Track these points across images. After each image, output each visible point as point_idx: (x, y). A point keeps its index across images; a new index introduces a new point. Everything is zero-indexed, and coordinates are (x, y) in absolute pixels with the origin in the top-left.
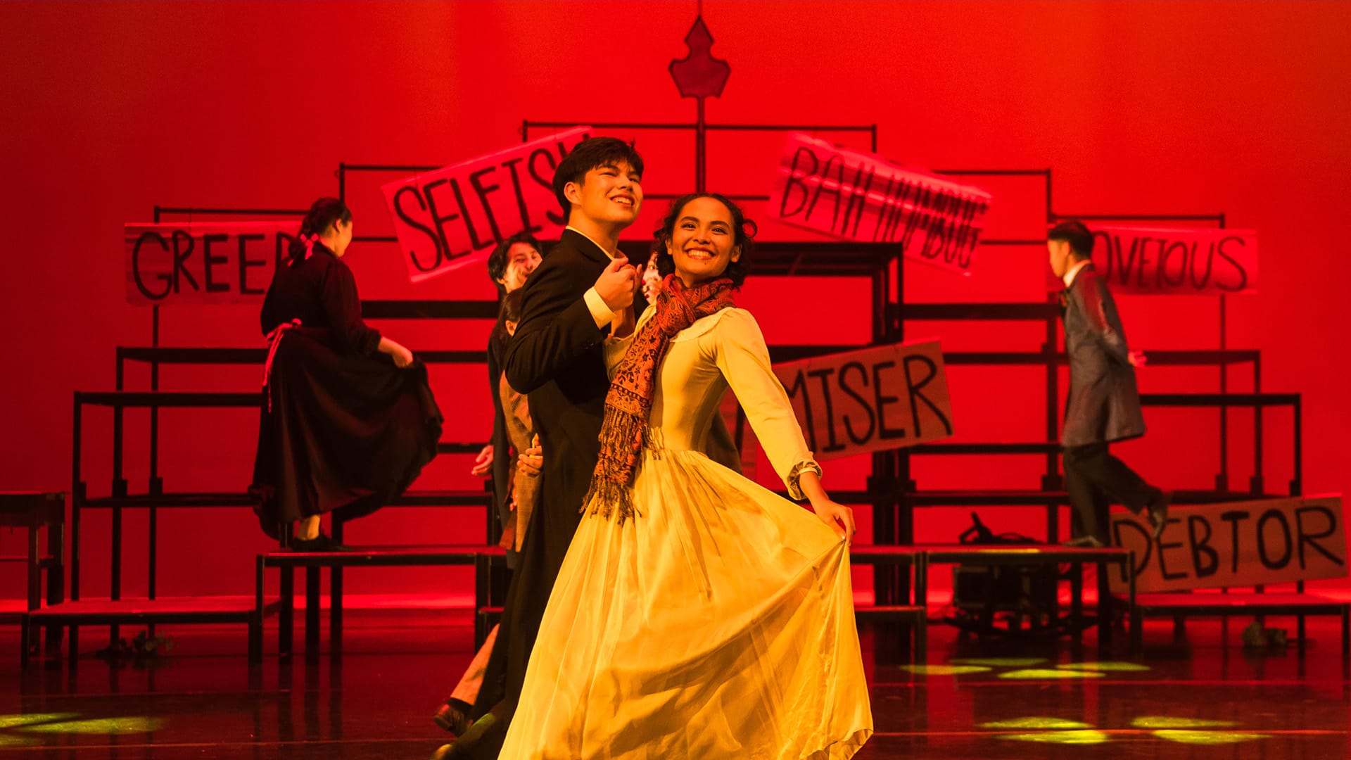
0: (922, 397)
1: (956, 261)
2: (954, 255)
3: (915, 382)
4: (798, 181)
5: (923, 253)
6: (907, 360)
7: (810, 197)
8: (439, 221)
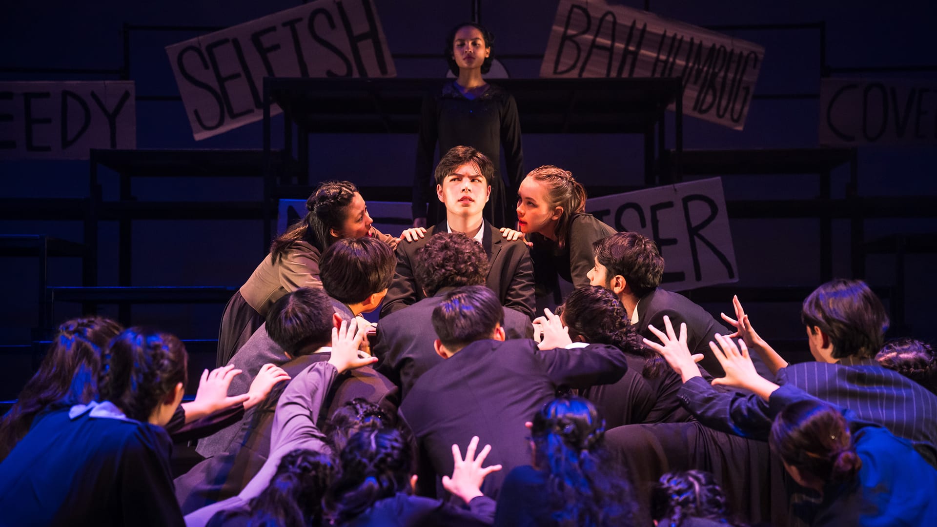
0: (702, 238)
1: (728, 115)
2: (726, 110)
3: (694, 224)
4: (571, 38)
5: (695, 108)
6: (686, 200)
7: (583, 55)
8: (221, 80)
